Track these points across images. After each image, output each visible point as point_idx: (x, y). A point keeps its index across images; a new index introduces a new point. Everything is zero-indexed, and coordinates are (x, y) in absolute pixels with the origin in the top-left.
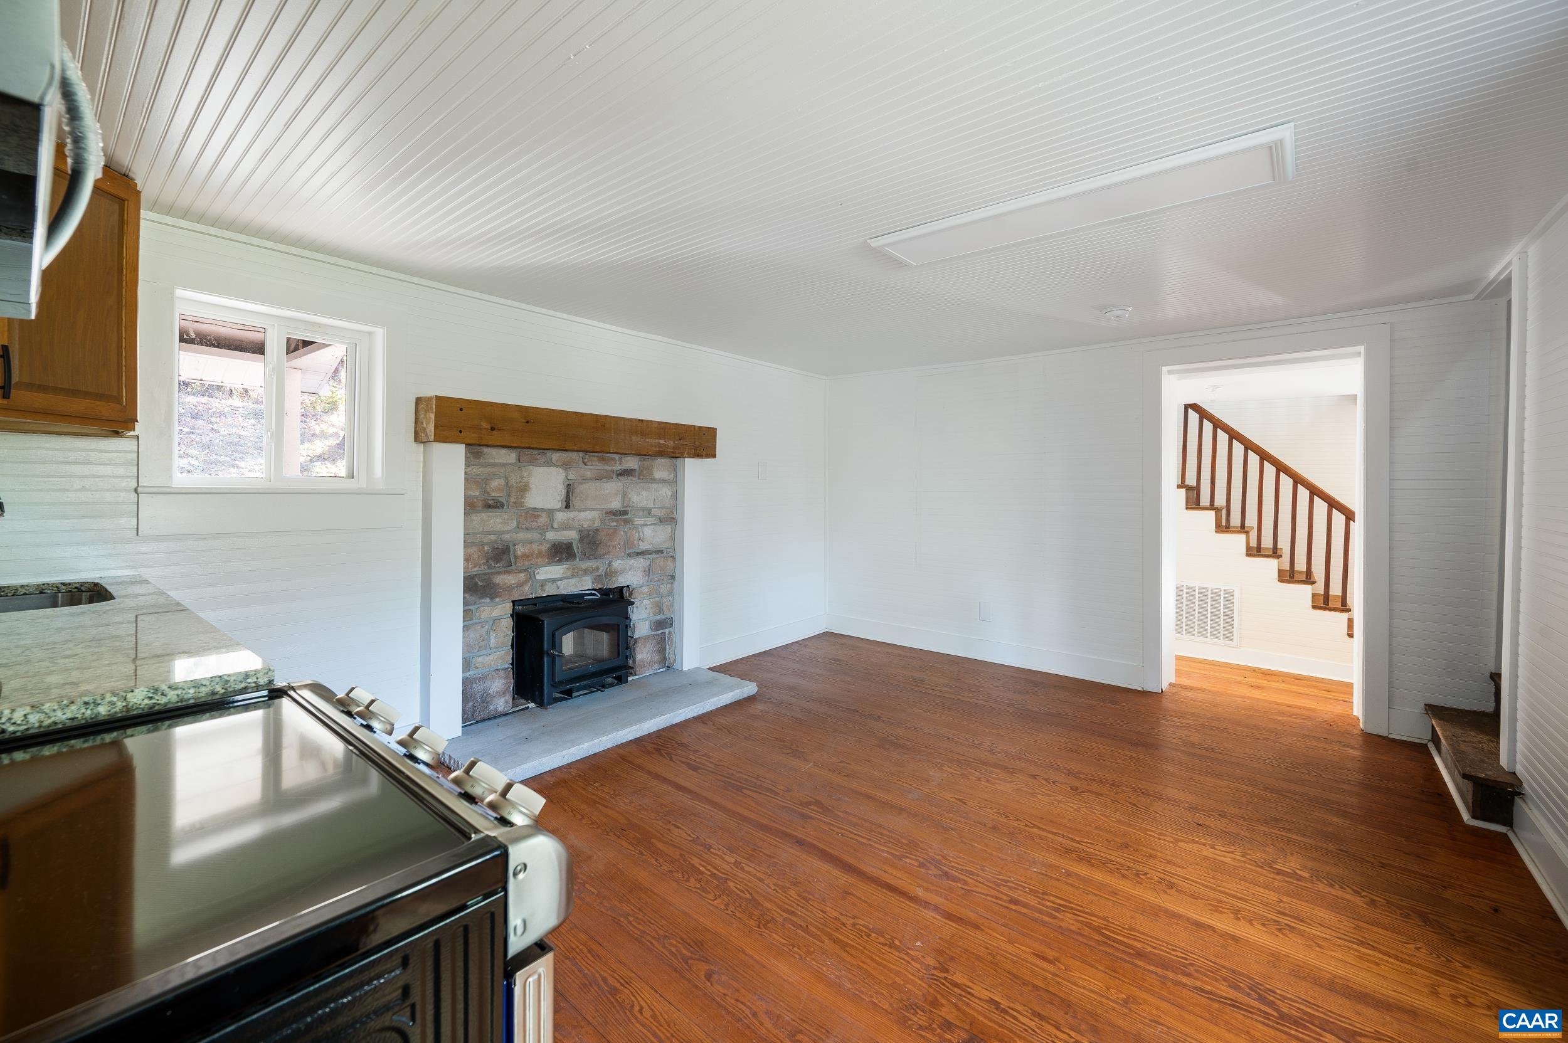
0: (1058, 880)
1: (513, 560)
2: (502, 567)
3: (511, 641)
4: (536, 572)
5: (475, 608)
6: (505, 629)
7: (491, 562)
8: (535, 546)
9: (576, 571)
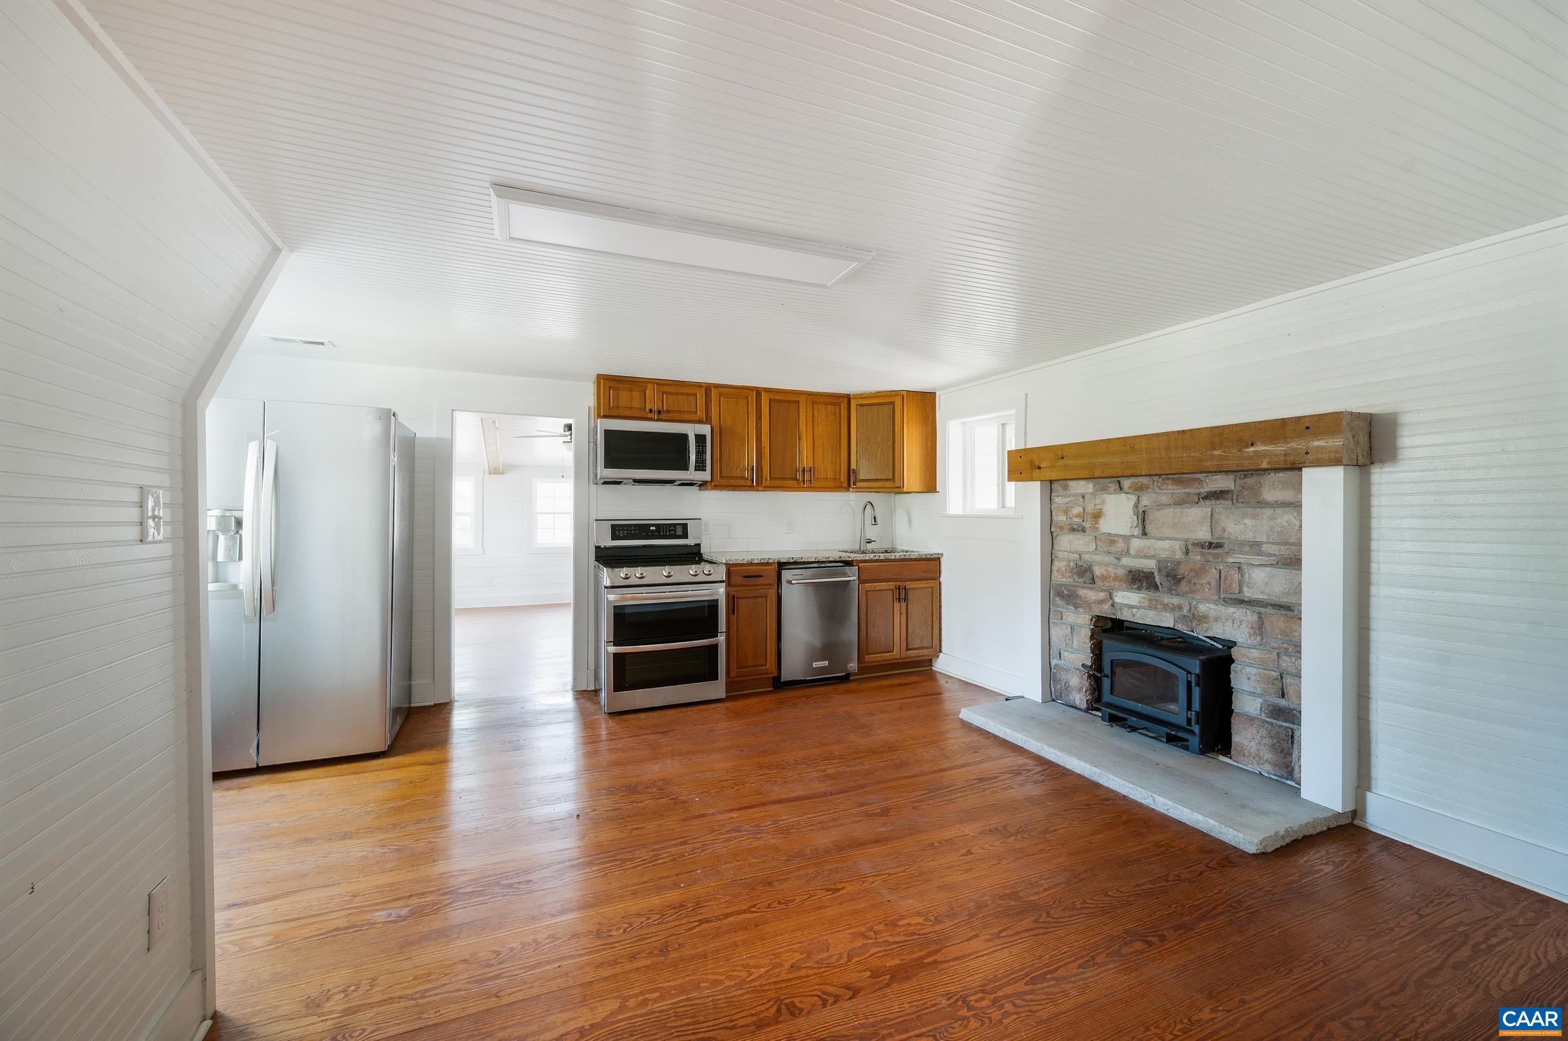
0: (677, 875)
1: (1096, 579)
2: (1084, 583)
3: (1089, 649)
4: (1114, 595)
5: (1064, 611)
6: (1084, 637)
7: (1075, 576)
8: (1110, 569)
9: (1154, 603)
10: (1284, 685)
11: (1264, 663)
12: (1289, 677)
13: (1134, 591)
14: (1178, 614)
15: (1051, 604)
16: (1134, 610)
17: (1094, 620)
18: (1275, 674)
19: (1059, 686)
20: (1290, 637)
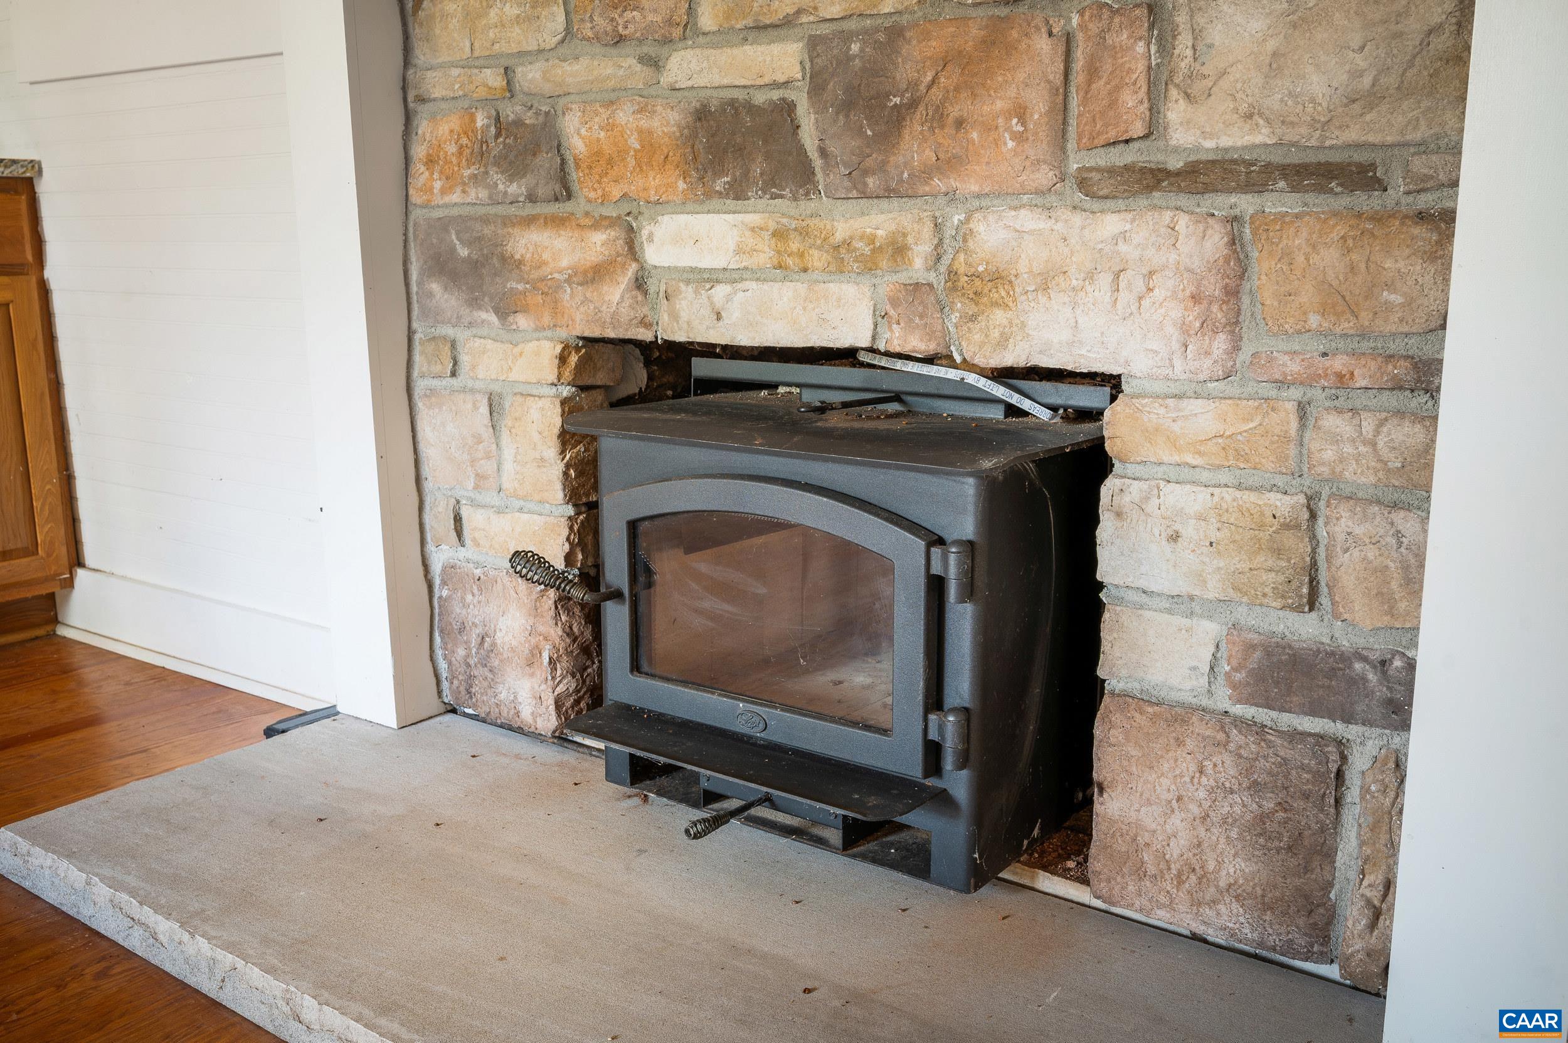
1: (574, 176)
2: (532, 198)
3: (558, 486)
4: (645, 233)
5: (460, 334)
6: (536, 437)
7: (495, 176)
8: (625, 116)
9: (795, 246)
10: (1322, 551)
11: (1238, 455)
12: (1343, 510)
13: (716, 203)
14: (888, 282)
15: (415, 312)
16: (721, 291)
17: (574, 359)
18: (1286, 505)
19: (461, 652)
20: (1365, 317)
